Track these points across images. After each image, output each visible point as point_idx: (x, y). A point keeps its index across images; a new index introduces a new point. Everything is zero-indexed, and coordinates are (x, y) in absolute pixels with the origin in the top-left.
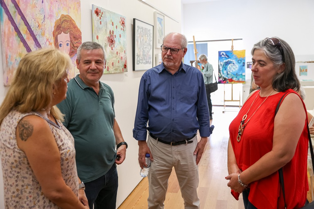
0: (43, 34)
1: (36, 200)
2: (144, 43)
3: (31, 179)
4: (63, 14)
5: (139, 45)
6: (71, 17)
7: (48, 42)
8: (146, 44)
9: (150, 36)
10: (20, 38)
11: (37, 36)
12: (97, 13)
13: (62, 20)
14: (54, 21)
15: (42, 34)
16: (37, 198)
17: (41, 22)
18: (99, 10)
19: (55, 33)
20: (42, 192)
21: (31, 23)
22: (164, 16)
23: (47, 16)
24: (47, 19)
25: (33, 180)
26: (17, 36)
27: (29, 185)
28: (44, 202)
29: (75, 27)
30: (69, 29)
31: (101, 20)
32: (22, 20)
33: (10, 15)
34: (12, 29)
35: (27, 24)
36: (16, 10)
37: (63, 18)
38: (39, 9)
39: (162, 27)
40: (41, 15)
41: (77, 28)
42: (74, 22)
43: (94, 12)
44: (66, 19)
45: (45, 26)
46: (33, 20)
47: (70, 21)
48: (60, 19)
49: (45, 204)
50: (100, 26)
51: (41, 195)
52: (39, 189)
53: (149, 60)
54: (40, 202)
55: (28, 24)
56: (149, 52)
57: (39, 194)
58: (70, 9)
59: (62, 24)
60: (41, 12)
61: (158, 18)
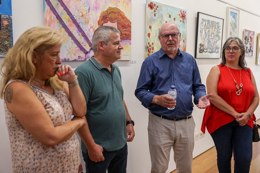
0: (87, 22)
1: (28, 153)
2: (210, 35)
3: (23, 135)
4: (109, 6)
5: (203, 36)
6: (119, 9)
7: (92, 29)
8: (213, 35)
9: (218, 27)
10: (62, 25)
11: (80, 24)
12: (151, 6)
13: (109, 12)
14: (100, 12)
15: (85, 22)
16: (28, 151)
17: (85, 12)
18: (154, 4)
19: (100, 22)
20: (32, 146)
21: (75, 13)
22: (239, 11)
23: (92, 8)
24: (92, 10)
25: (25, 136)
26: (59, 23)
27: (22, 140)
28: (34, 155)
29: (124, 18)
30: (117, 19)
31: (155, 13)
32: (65, 11)
33: (52, 6)
34: (54, 17)
35: (69, 13)
36: (59, 3)
37: (110, 10)
38: (84, 2)
39: (236, 20)
40: (86, 7)
41: (126, 19)
42: (123, 14)
43: (147, 6)
44: (113, 11)
45: (90, 16)
46: (77, 11)
47: (119, 12)
48: (107, 11)
49: (35, 157)
50: (154, 18)
51: (32, 149)
52: (29, 144)
53: (216, 50)
54: (30, 155)
55: (71, 14)
56: (216, 43)
57: (29, 148)
58: (118, 3)
59: (108, 15)
60: (86, 5)
61: (231, 12)
